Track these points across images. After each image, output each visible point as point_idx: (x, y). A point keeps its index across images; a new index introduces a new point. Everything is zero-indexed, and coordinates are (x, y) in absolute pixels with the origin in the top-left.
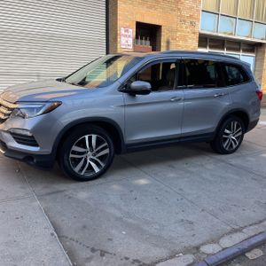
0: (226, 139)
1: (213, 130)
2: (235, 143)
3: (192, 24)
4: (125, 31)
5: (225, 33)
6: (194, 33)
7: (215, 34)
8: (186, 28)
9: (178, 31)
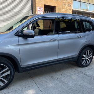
0: (84, 60)
1: (77, 56)
2: (89, 61)
3: (69, 6)
4: (40, 9)
5: (84, 10)
6: (70, 10)
7: (79, 10)
8: (67, 7)
9: (63, 9)
